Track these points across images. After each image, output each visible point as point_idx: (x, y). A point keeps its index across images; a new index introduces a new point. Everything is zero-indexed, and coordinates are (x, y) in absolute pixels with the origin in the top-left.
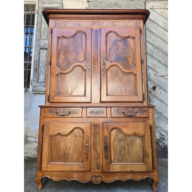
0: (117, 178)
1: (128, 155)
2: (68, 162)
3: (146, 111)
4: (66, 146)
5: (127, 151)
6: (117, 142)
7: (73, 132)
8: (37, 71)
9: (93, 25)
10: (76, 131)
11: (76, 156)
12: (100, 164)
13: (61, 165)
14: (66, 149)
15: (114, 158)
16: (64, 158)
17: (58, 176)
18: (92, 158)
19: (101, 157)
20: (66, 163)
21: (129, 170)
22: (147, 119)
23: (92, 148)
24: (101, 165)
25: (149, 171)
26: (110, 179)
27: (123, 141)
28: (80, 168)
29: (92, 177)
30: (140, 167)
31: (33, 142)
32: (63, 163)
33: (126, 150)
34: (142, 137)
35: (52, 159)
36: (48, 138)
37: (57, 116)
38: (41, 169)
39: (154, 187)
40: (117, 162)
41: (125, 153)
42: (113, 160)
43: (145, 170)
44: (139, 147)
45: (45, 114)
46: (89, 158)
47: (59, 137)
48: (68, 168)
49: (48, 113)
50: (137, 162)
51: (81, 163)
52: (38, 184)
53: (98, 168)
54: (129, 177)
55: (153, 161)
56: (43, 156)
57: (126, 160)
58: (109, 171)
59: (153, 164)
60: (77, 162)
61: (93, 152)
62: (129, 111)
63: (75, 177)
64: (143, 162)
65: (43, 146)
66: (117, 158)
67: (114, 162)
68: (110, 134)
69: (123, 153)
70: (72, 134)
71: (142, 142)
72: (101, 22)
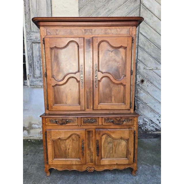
0: (106, 168)
1: (115, 153)
2: (68, 158)
3: (132, 120)
4: (66, 147)
5: (114, 151)
6: (106, 144)
7: (71, 137)
8: (32, 66)
9: (85, 33)
10: (74, 137)
11: (74, 154)
12: (93, 159)
13: (63, 160)
14: (66, 150)
15: (104, 156)
16: (65, 155)
17: (62, 168)
18: (87, 155)
19: (94, 154)
20: (67, 159)
21: (115, 163)
22: (132, 126)
23: (87, 148)
24: (94, 159)
25: (130, 163)
26: (101, 169)
27: (111, 143)
28: (78, 162)
29: (87, 168)
30: (125, 161)
31: (37, 128)
32: (64, 159)
33: (114, 149)
34: (127, 140)
35: (55, 156)
36: (51, 142)
37: (56, 125)
38: (48, 163)
39: (133, 173)
40: (106, 158)
41: (113, 152)
42: (103, 157)
43: (128, 163)
44: (124, 147)
45: (47, 123)
46: (85, 156)
47: (60, 140)
48: (69, 163)
49: (49, 122)
50: (122, 158)
51: (79, 159)
52: (47, 172)
53: (92, 162)
54: (115, 167)
55: (134, 157)
56: (49, 155)
57: (114, 156)
58: (100, 164)
59: (134, 159)
60: (75, 158)
61: (88, 152)
62: (117, 120)
63: (74, 168)
64: (127, 157)
65: (48, 148)
66: (106, 155)
67: (104, 158)
68: (101, 139)
69: (111, 152)
70: (70, 139)
71: (126, 143)
72: (93, 30)
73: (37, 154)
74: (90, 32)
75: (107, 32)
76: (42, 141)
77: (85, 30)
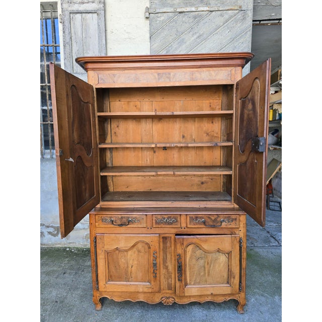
0: (193, 300)
1: (208, 275)
2: (131, 281)
3: (236, 219)
4: (127, 263)
5: (207, 272)
6: (194, 261)
7: (136, 247)
9: (159, 79)
10: (140, 246)
11: (141, 274)
12: (171, 284)
13: (123, 285)
14: (128, 267)
15: (190, 280)
16: (125, 276)
17: (120, 297)
18: (162, 277)
19: (173, 276)
20: (129, 283)
21: (209, 293)
22: (237, 229)
23: (162, 266)
24: (173, 284)
25: (234, 293)
26: (186, 301)
27: (202, 259)
28: (147, 289)
29: (162, 298)
30: (225, 289)
32: (125, 283)
33: (207, 270)
34: (228, 254)
35: (110, 278)
36: (103, 254)
37: (112, 226)
38: (98, 289)
39: (240, 309)
40: (194, 284)
41: (205, 273)
42: (188, 282)
43: (230, 293)
44: (223, 266)
45: (97, 224)
46: (158, 278)
47: (117, 252)
48: (132, 289)
49: (101, 221)
50: (220, 283)
51: (148, 284)
52: (96, 304)
53: (169, 288)
54: (209, 299)
55: (240, 282)
56: (99, 275)
57: (206, 281)
58: (183, 295)
59: (240, 285)
60: (142, 282)
61: (163, 271)
62: (212, 219)
63: (141, 298)
64: (228, 283)
65: (98, 264)
66: (194, 279)
67: (190, 284)
68: (185, 252)
69: (202, 274)
70: (135, 249)
71: (227, 259)
72: (172, 74)
73: (80, 272)
74: (167, 77)
75: (194, 77)
76: (88, 251)
77: (158, 74)
